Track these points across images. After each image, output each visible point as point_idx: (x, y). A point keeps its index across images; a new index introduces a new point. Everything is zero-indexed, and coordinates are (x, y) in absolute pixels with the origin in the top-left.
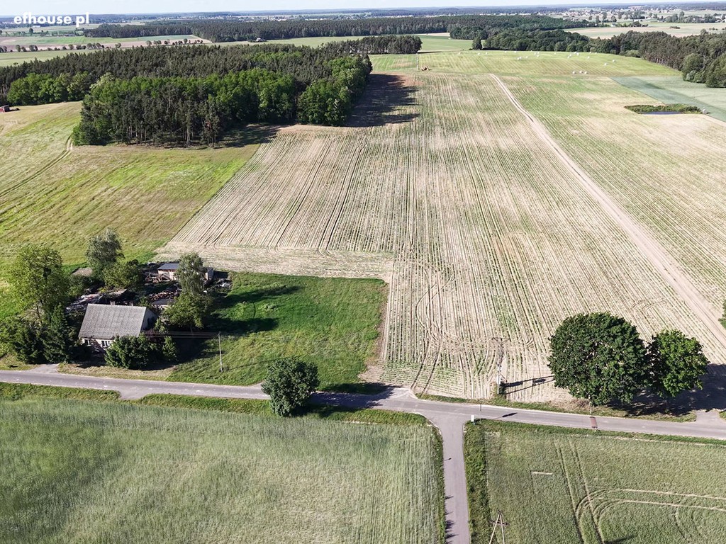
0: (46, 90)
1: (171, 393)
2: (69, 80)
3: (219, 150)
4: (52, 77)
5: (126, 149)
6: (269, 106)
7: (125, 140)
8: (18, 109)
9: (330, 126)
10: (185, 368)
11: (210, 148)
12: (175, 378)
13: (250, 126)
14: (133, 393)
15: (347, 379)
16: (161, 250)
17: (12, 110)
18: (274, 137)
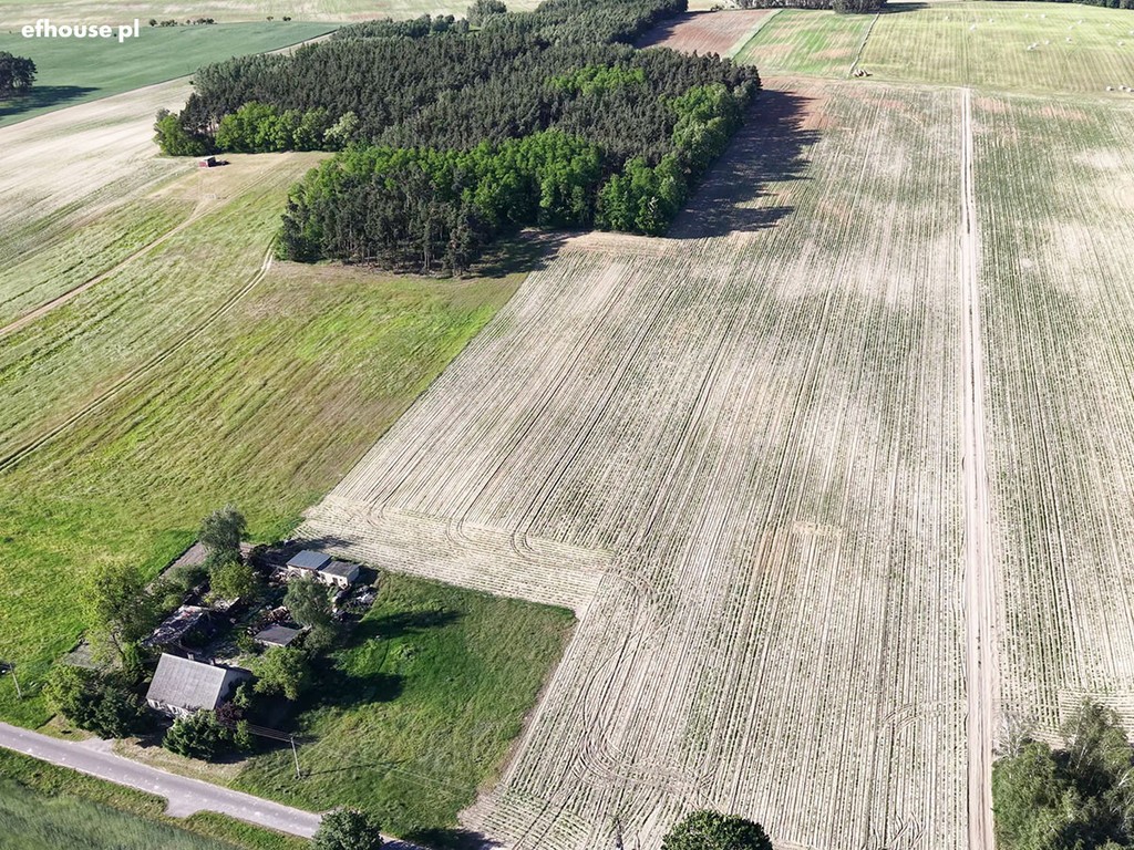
0: (266, 134)
1: (227, 812)
2: (298, 121)
3: (467, 283)
4: (274, 113)
5: (340, 271)
6: (554, 204)
7: (341, 257)
8: (226, 163)
9: (643, 234)
10: (258, 764)
11: (456, 278)
12: (241, 784)
13: (526, 230)
14: (183, 805)
15: (442, 817)
16: (312, 511)
17: (219, 164)
18: (552, 259)
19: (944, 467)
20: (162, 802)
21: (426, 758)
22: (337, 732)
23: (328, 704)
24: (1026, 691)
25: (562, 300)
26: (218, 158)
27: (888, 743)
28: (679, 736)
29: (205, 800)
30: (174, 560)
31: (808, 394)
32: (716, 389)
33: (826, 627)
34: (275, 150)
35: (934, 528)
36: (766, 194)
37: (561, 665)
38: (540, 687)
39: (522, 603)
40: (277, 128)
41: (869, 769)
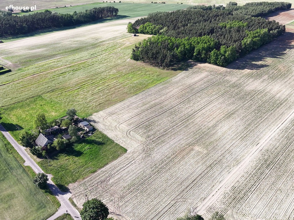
0: (148, 30)
1: (32, 168)
3: (167, 71)
4: (152, 25)
6: (197, 55)
7: (143, 60)
8: (138, 36)
9: (219, 66)
10: (44, 161)
11: (166, 69)
12: (38, 163)
13: (190, 60)
14: (27, 163)
15: (66, 183)
16: (95, 114)
17: (137, 36)
18: (191, 69)
19: (251, 143)
20: (24, 161)
21: (74, 171)
22: (63, 160)
23: (66, 153)
24: (220, 207)
25: (186, 79)
26: (137, 35)
27: (171, 205)
28: (125, 185)
29: (31, 164)
30: (63, 117)
31: (229, 115)
32: (206, 109)
33: (181, 173)
34: (149, 34)
35: (233, 158)
36: (264, 61)
37: (115, 161)
38: (107, 164)
39: (119, 145)
40: (150, 29)
41: (161, 209)
